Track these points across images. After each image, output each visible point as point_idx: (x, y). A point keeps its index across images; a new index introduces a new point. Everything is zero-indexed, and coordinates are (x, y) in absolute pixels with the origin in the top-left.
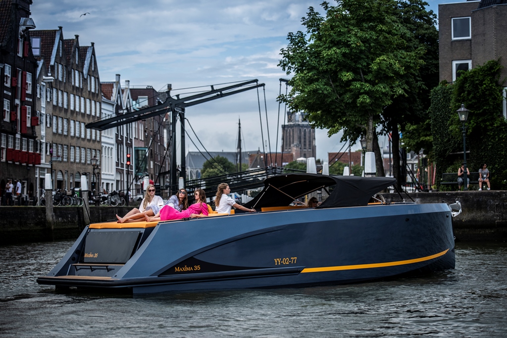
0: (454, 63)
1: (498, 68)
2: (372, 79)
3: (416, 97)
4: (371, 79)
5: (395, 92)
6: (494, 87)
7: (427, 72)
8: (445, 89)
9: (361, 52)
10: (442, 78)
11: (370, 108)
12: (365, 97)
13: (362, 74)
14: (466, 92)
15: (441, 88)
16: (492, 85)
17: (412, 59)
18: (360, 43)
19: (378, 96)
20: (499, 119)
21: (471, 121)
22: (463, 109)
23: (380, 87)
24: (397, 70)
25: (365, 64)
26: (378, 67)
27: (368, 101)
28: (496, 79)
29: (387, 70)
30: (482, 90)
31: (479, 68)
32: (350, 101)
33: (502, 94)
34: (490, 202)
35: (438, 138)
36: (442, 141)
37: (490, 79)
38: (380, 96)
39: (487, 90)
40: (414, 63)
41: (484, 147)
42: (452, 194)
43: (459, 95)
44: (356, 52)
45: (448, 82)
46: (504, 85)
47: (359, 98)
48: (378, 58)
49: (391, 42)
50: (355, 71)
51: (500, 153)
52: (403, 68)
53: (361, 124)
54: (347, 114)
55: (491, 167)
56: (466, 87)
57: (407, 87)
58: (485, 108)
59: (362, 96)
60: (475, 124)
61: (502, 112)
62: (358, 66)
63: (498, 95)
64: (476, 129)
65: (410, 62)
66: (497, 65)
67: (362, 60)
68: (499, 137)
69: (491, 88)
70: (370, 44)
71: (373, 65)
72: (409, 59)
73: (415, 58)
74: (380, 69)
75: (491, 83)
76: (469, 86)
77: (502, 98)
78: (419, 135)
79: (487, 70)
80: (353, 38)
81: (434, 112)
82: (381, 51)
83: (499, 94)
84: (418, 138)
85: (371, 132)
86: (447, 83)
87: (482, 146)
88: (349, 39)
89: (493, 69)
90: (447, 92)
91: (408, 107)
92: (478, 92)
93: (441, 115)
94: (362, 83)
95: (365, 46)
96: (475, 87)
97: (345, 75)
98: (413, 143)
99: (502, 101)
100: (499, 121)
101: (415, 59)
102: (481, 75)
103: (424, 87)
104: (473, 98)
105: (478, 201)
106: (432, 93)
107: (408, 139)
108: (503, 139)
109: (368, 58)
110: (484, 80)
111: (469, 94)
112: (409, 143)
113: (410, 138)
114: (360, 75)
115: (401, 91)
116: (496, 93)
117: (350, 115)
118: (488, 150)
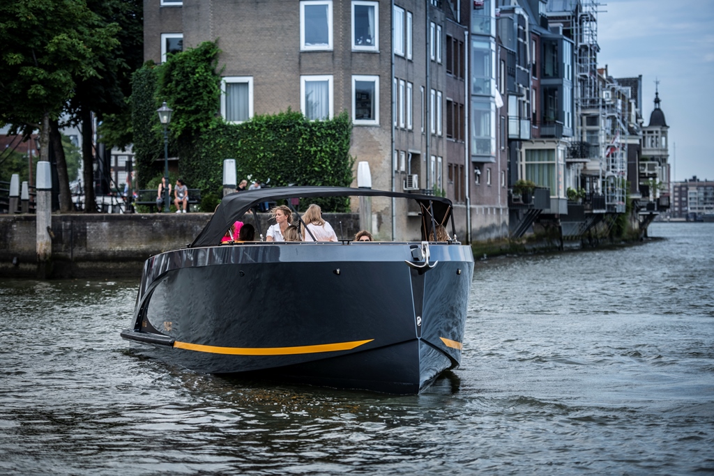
0: (164, 37)
1: (215, 52)
2: (48, 64)
3: (115, 78)
4: (46, 63)
5: (85, 72)
6: (209, 78)
7: (131, 42)
8: (151, 73)
9: (34, 27)
10: (147, 57)
11: (46, 101)
12: (39, 88)
13: (34, 56)
14: (174, 82)
15: (146, 71)
16: (207, 75)
17: (102, 38)
18: (32, 17)
19: (56, 86)
20: (216, 119)
21: (180, 121)
22: (164, 108)
23: (58, 75)
24: (82, 52)
25: (39, 43)
26: (56, 48)
27: (43, 92)
28: (213, 65)
29: (69, 52)
30: (194, 81)
31: (191, 51)
32: (19, 91)
33: (219, 86)
34: (197, 228)
35: (141, 139)
36: (147, 142)
37: (205, 67)
38: (58, 87)
39: (200, 81)
40: (105, 43)
41: (197, 156)
42: (149, 217)
43: (165, 85)
44: (27, 28)
45: (155, 62)
46: (222, 75)
47: (30, 88)
48: (56, 37)
49: (74, 14)
50: (25, 52)
51: (216, 164)
52: (90, 50)
53: (33, 122)
54: (15, 108)
55: (204, 181)
56: (173, 75)
57: (101, 66)
58: (198, 103)
59: (34, 86)
60: (185, 125)
61: (219, 110)
62: (29, 46)
63: (214, 88)
64: (187, 132)
65: (99, 42)
66: (213, 48)
67: (35, 38)
68: (215, 142)
69: (206, 78)
70: (45, 18)
71: (49, 45)
72: (98, 38)
73: (105, 36)
74: (58, 51)
75: (206, 71)
76: (177, 74)
77: (220, 91)
78: (125, 125)
79: (201, 54)
80: (23, 10)
81: (136, 103)
82: (62, 26)
83: (216, 87)
84: (123, 129)
85: (46, 132)
86: (154, 64)
87: (194, 153)
88: (17, 10)
89: (208, 53)
90: (154, 77)
91: (104, 92)
92: (189, 83)
93: (145, 108)
94: (34, 69)
95: (38, 20)
96: (186, 76)
97: (12, 58)
98: (116, 135)
99: (219, 96)
100: (215, 121)
101: (106, 38)
102: (193, 61)
103: (125, 65)
104: (182, 90)
105: (182, 226)
106: (133, 77)
107: (109, 130)
108: (221, 144)
109: (42, 34)
110: (197, 68)
111: (177, 84)
112: (111, 135)
113: (112, 128)
114: (33, 58)
115: (92, 72)
116: (212, 85)
117: (18, 110)
118: (201, 159)
